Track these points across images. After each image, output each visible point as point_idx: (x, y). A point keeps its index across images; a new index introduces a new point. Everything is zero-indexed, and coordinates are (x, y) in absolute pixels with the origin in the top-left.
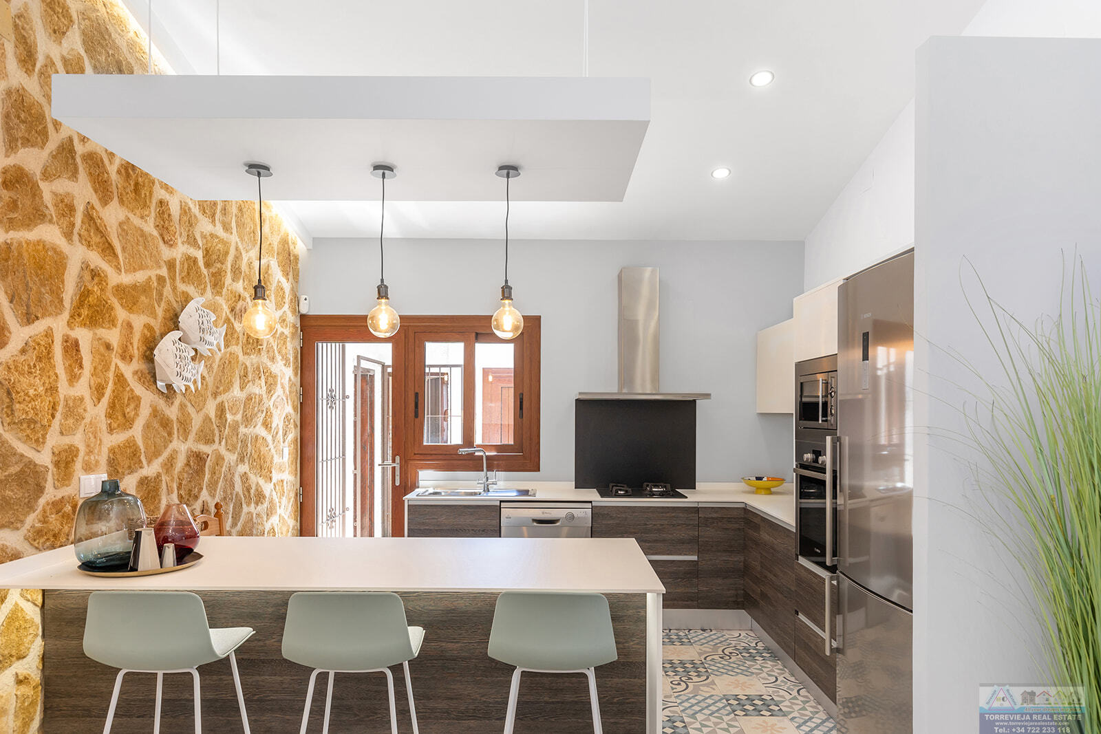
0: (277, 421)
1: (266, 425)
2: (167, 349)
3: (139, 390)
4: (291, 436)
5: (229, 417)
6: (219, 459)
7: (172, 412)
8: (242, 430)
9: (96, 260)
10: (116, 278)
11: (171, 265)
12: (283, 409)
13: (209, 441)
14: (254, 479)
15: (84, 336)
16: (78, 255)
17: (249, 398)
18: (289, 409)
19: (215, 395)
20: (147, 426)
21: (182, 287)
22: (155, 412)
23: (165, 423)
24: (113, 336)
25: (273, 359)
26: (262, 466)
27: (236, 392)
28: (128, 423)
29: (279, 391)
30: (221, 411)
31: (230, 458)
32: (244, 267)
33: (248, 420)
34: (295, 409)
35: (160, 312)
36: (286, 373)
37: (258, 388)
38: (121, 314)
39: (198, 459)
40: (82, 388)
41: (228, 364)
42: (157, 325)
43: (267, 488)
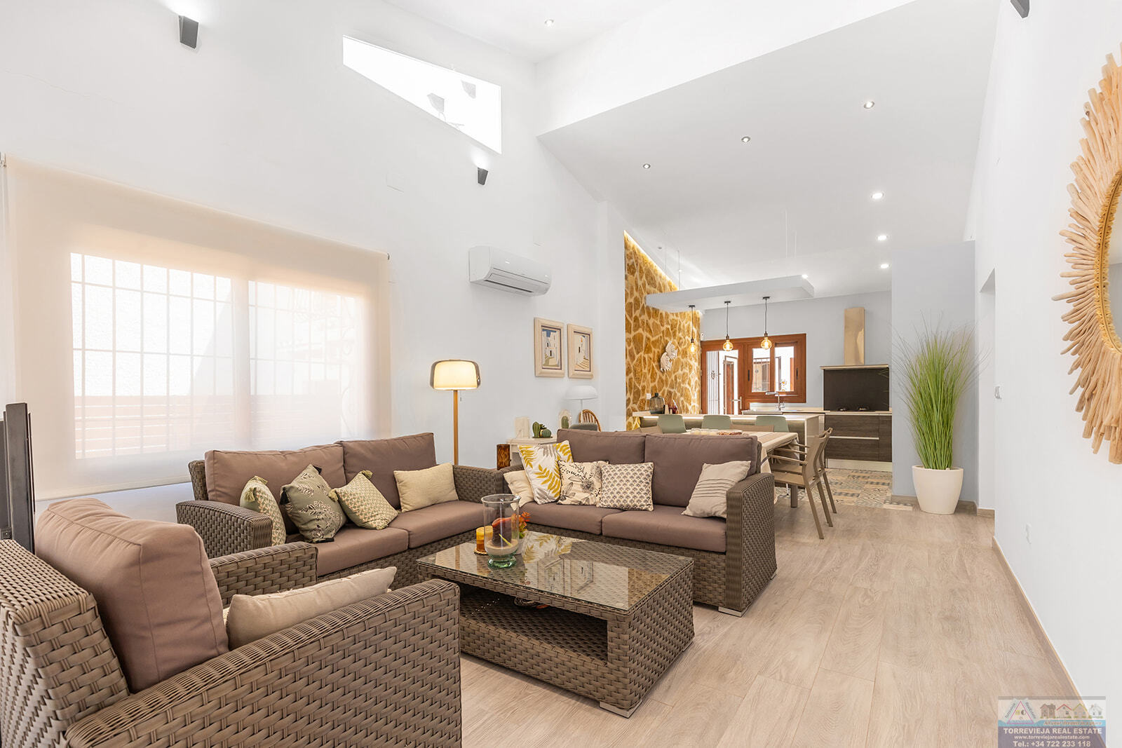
0: (693, 383)
1: (689, 384)
2: (664, 357)
3: (657, 371)
4: (697, 389)
5: (678, 380)
6: (675, 394)
7: (664, 378)
8: (682, 385)
9: (649, 336)
10: (653, 339)
11: (663, 332)
12: (694, 378)
13: (673, 388)
14: (685, 403)
15: (646, 356)
16: (645, 334)
17: (684, 374)
18: (697, 378)
19: (674, 373)
20: (658, 382)
21: (666, 338)
22: (660, 378)
23: (662, 381)
24: (651, 355)
25: (691, 359)
26: (688, 399)
27: (680, 372)
28: (654, 381)
29: (693, 372)
30: (676, 377)
31: (679, 394)
32: (682, 327)
33: (683, 382)
34: (699, 378)
35: (661, 347)
36: (696, 365)
37: (687, 370)
38: (653, 349)
39: (670, 393)
40: (646, 371)
41: (678, 361)
42: (660, 351)
43: (690, 408)
